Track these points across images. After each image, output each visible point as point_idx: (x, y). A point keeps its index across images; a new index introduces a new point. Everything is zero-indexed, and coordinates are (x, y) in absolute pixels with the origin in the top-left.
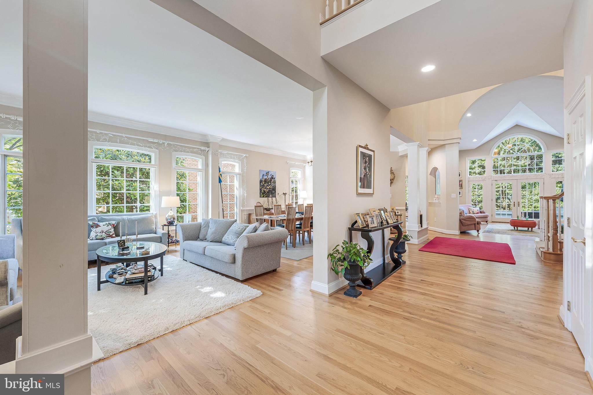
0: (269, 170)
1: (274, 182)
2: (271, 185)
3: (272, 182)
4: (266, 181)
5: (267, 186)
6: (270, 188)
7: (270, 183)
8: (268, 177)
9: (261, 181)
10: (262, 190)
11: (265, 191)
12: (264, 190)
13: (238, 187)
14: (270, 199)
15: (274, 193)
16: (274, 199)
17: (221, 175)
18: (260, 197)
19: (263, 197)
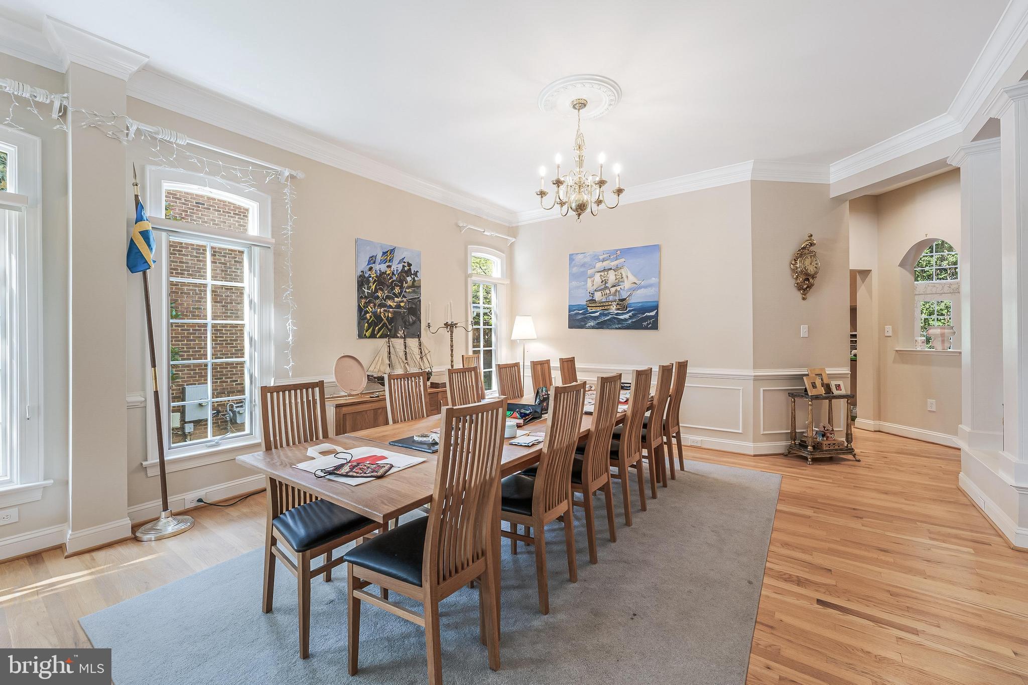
0: (395, 245)
1: (413, 286)
2: (404, 296)
3: (405, 285)
4: (381, 281)
5: (388, 297)
6: (398, 306)
7: (397, 290)
8: (389, 267)
9: (362, 281)
10: (367, 312)
11: (378, 317)
12: (375, 314)
13: (256, 300)
14: (398, 343)
15: (414, 322)
16: (412, 343)
17: (145, 235)
18: (361, 336)
19: (373, 336)
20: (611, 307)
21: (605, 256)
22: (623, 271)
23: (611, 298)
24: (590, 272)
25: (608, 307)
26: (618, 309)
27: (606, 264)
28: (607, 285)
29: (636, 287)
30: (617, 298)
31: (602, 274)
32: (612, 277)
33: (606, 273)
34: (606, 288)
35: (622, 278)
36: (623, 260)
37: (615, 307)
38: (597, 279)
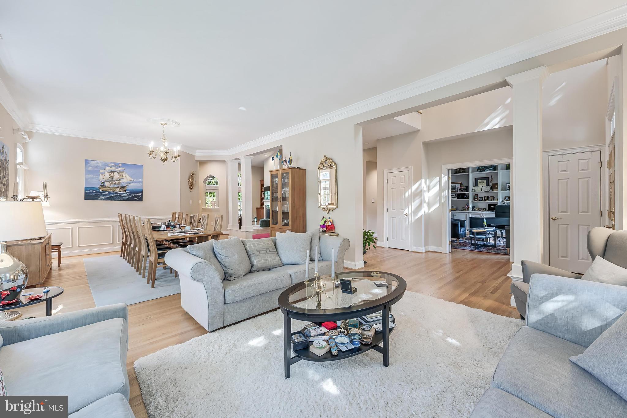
0: (4, 143)
2: (6, 178)
3: (6, 170)
5: (3, 178)
6: (5, 184)
7: (5, 173)
8: (3, 157)
20: (116, 190)
21: (111, 165)
22: (123, 174)
23: (116, 186)
24: (101, 171)
25: (114, 190)
26: (121, 191)
27: (112, 169)
28: (113, 179)
29: (131, 182)
30: (120, 186)
31: (111, 173)
32: (116, 176)
33: (112, 173)
34: (113, 180)
35: (123, 177)
36: (124, 169)
37: (118, 190)
38: (107, 175)
